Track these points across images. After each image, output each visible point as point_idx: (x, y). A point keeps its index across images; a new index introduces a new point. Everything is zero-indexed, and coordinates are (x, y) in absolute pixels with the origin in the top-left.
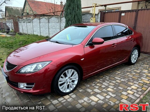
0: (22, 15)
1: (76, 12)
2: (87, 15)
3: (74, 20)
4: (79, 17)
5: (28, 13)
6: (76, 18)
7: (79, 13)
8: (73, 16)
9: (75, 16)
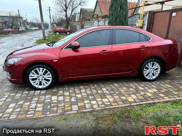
0: (93, 17)
1: (118, 13)
2: (137, 16)
3: (115, 23)
4: (122, 19)
5: (98, 15)
6: (117, 21)
7: (122, 13)
8: (115, 18)
9: (116, 18)
